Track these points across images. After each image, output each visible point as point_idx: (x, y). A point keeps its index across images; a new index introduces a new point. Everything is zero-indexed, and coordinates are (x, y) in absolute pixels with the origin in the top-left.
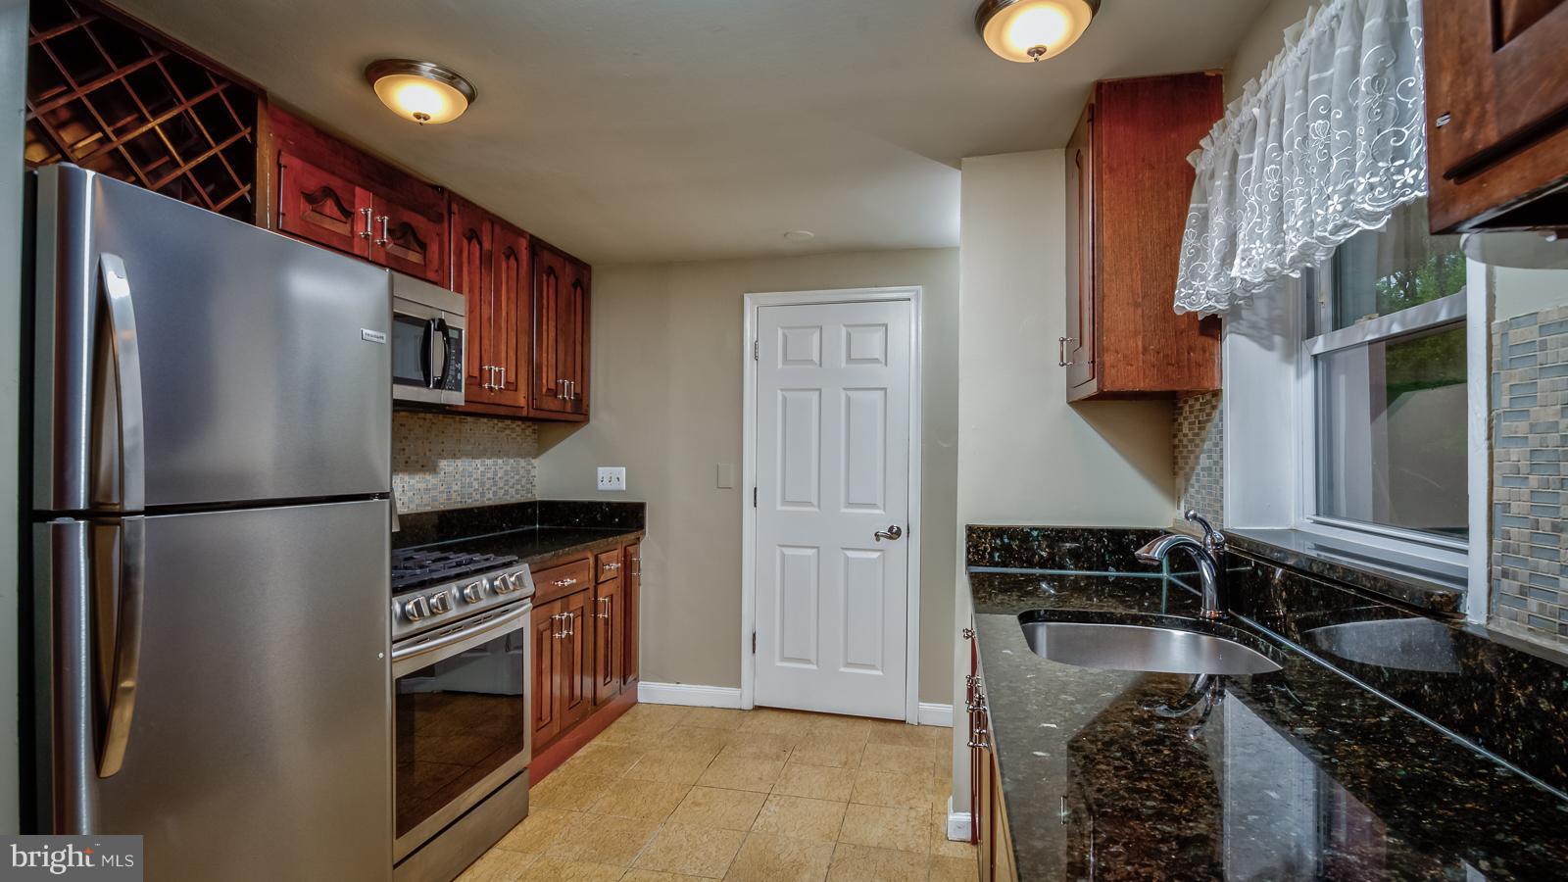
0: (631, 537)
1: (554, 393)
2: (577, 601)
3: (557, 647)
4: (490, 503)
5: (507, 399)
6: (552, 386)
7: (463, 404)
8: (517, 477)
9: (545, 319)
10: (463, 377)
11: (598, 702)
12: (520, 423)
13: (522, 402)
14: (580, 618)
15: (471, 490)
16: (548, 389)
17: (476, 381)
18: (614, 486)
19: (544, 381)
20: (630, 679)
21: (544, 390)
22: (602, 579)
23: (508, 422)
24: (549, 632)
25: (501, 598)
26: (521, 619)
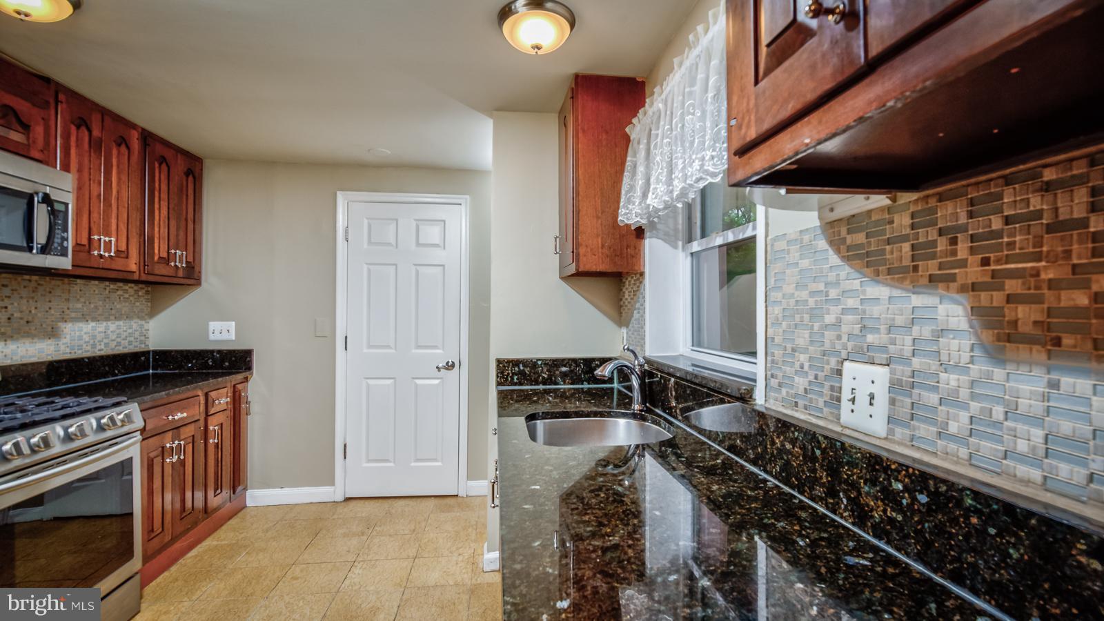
0: (240, 377)
1: (166, 261)
2: (188, 431)
3: (168, 470)
4: (103, 353)
5: (119, 264)
6: (164, 255)
7: (70, 268)
8: (130, 331)
9: (157, 200)
10: (70, 245)
11: (209, 511)
12: (133, 285)
13: (134, 267)
14: (191, 445)
15: (81, 342)
16: (160, 258)
17: (84, 248)
18: (225, 336)
19: (156, 251)
20: (239, 489)
21: (156, 258)
22: (212, 412)
23: (121, 284)
24: (159, 459)
25: (109, 434)
26: (132, 450)
